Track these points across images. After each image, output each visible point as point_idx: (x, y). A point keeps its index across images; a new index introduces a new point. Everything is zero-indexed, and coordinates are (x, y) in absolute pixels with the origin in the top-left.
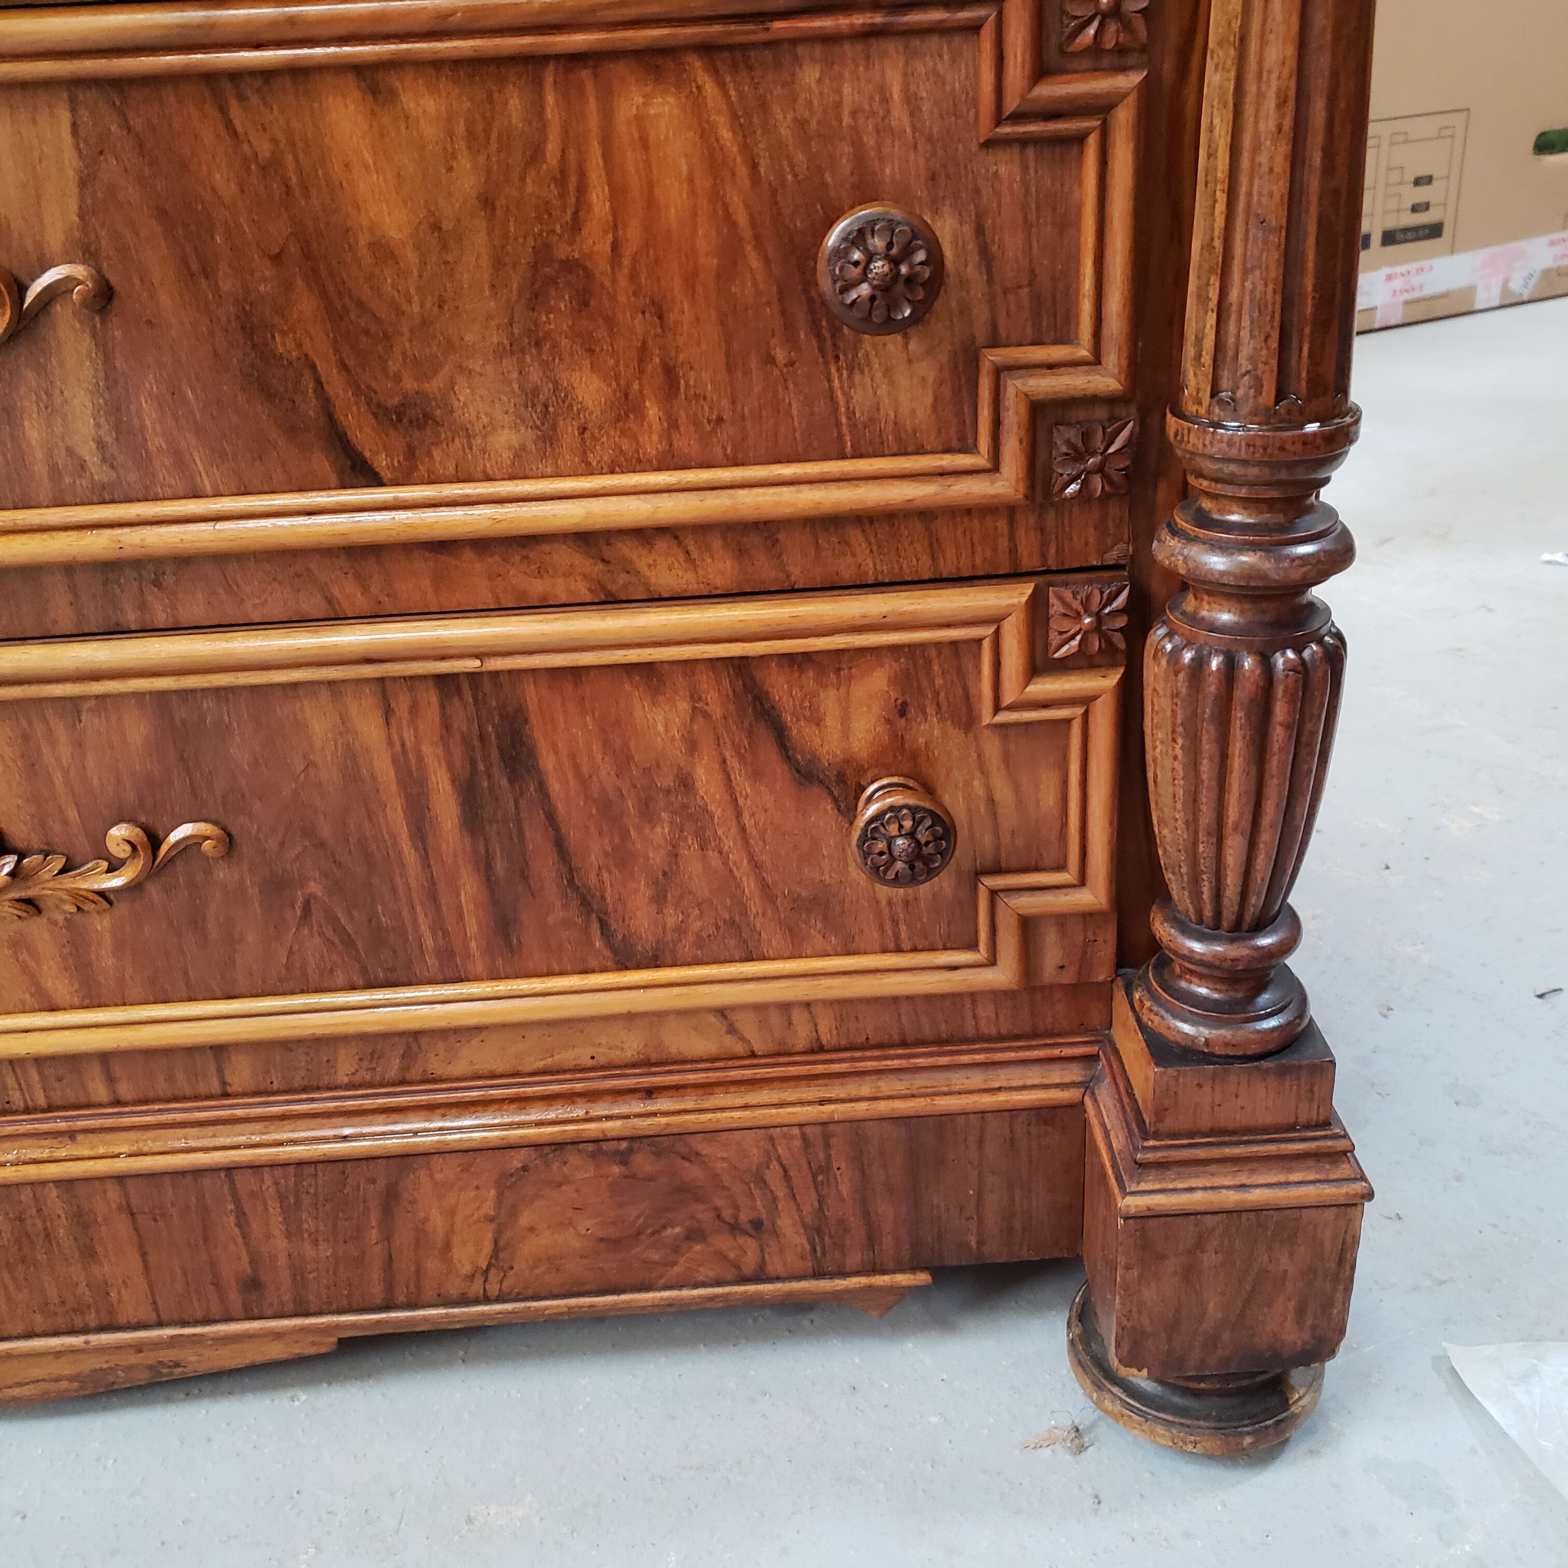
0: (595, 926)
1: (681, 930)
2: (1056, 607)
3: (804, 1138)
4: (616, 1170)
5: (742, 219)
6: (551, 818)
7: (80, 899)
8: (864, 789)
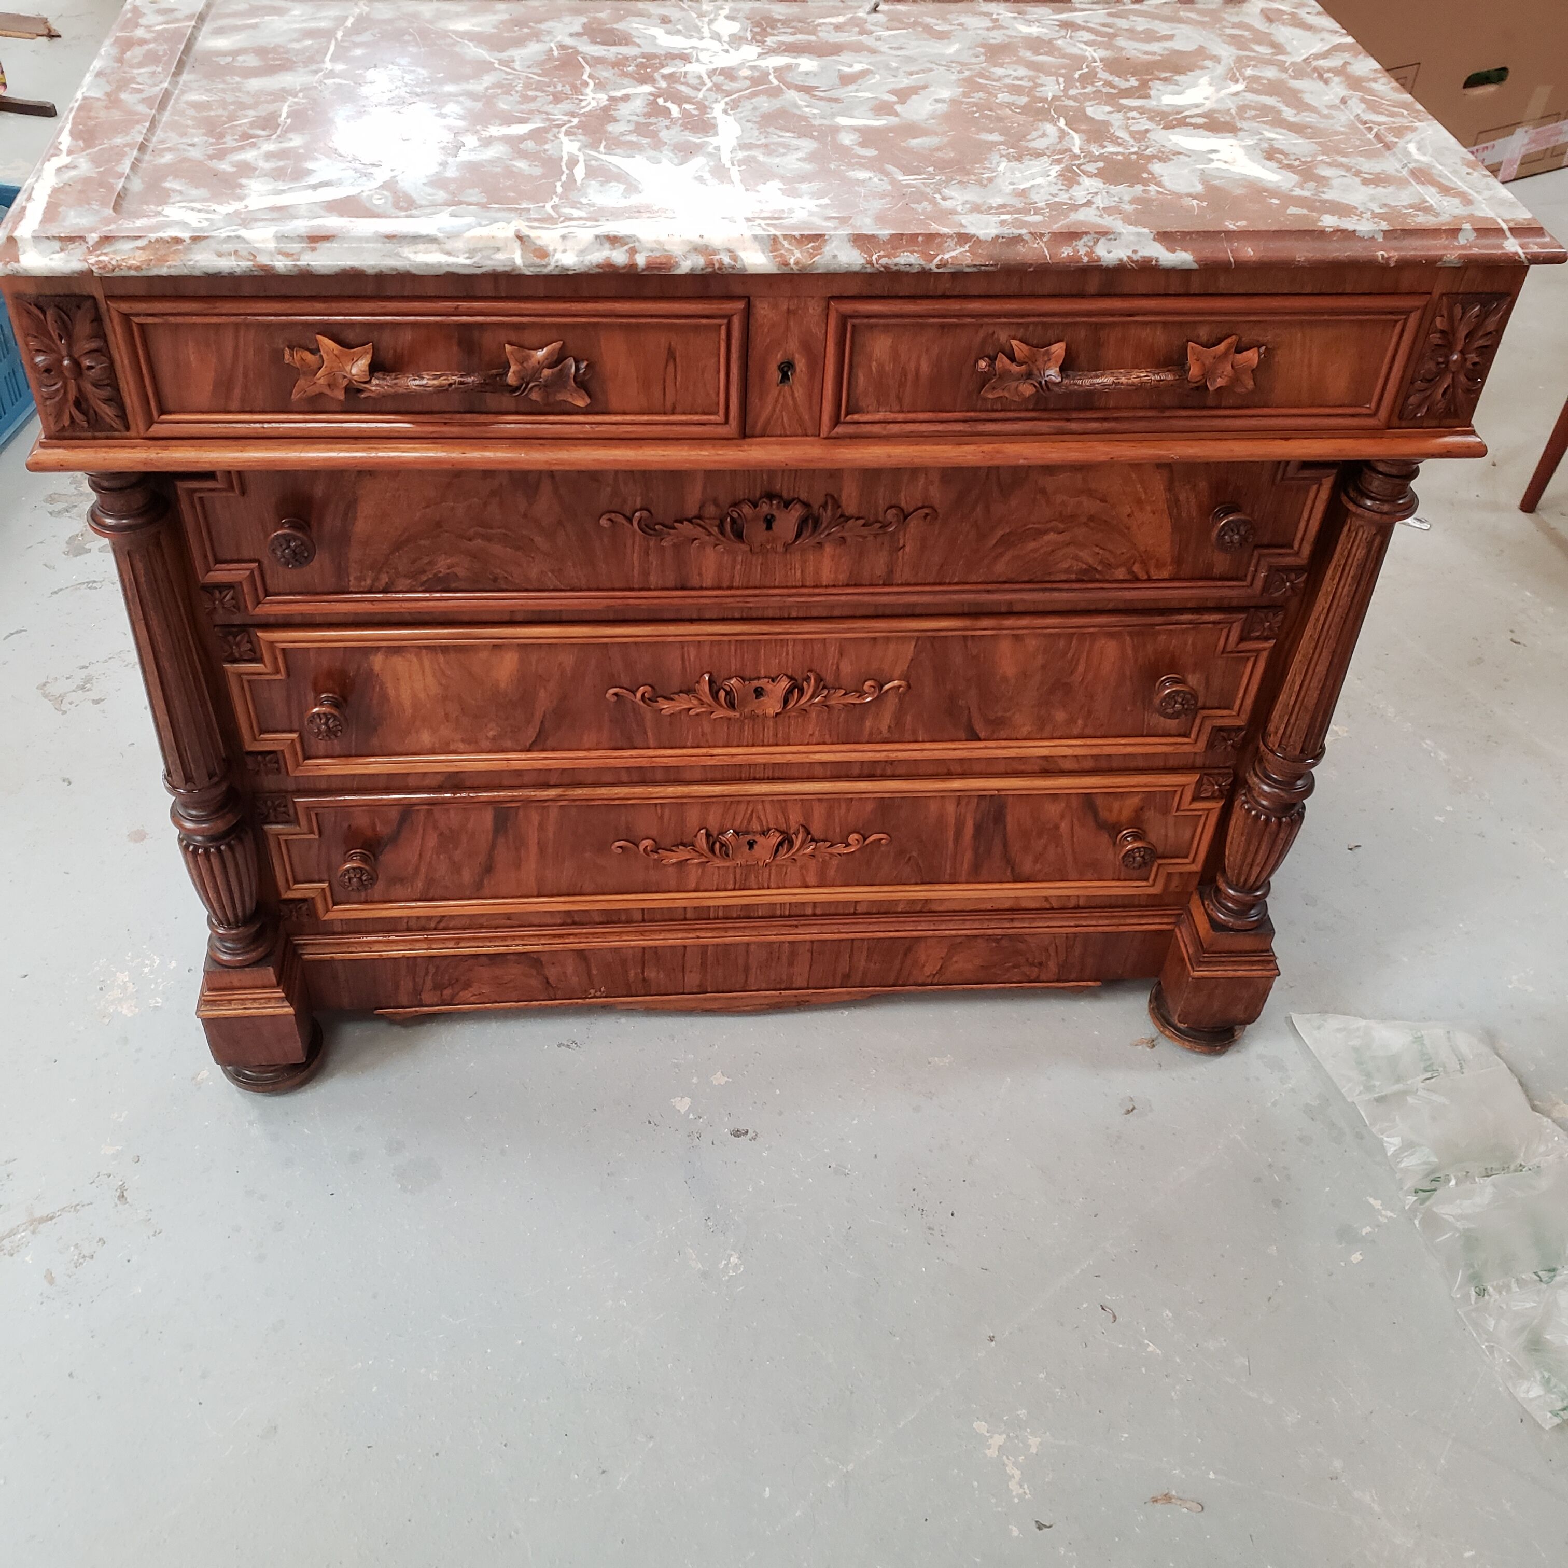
0: (1009, 870)
1: (1040, 871)
2: (1205, 781)
3: (1067, 937)
4: (994, 944)
5: (1128, 673)
6: (1005, 836)
7: (832, 855)
8: (1121, 832)
